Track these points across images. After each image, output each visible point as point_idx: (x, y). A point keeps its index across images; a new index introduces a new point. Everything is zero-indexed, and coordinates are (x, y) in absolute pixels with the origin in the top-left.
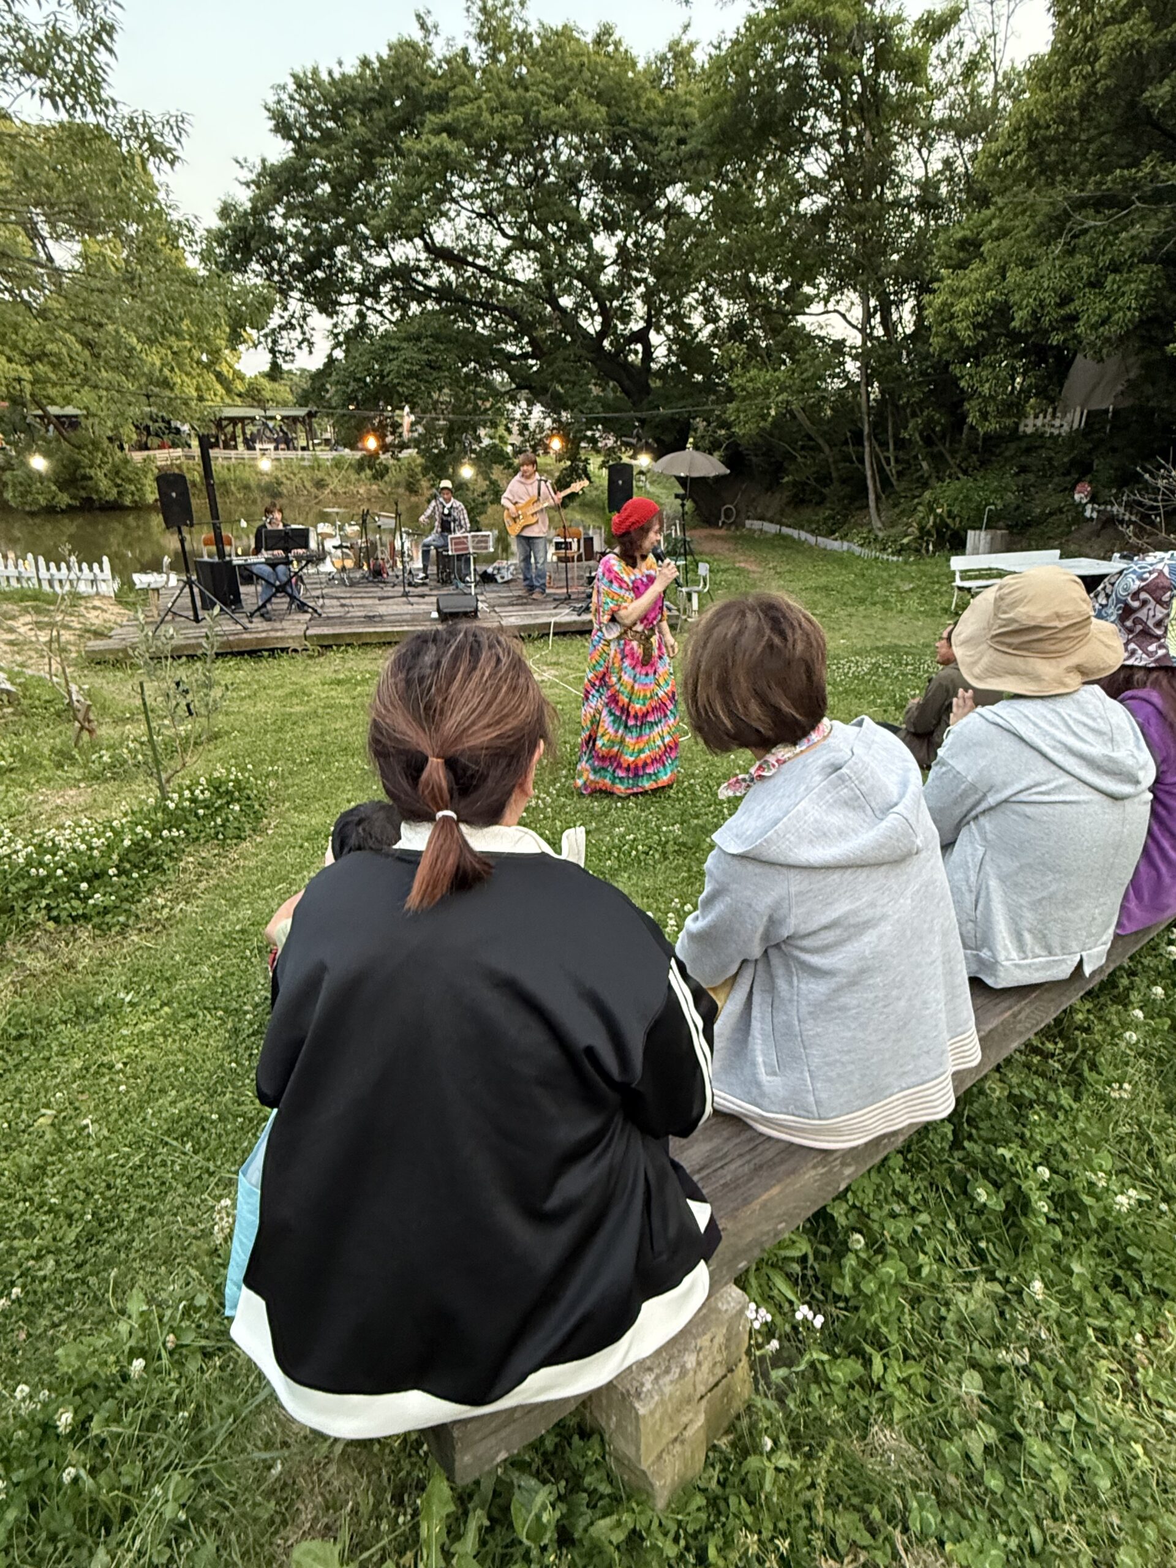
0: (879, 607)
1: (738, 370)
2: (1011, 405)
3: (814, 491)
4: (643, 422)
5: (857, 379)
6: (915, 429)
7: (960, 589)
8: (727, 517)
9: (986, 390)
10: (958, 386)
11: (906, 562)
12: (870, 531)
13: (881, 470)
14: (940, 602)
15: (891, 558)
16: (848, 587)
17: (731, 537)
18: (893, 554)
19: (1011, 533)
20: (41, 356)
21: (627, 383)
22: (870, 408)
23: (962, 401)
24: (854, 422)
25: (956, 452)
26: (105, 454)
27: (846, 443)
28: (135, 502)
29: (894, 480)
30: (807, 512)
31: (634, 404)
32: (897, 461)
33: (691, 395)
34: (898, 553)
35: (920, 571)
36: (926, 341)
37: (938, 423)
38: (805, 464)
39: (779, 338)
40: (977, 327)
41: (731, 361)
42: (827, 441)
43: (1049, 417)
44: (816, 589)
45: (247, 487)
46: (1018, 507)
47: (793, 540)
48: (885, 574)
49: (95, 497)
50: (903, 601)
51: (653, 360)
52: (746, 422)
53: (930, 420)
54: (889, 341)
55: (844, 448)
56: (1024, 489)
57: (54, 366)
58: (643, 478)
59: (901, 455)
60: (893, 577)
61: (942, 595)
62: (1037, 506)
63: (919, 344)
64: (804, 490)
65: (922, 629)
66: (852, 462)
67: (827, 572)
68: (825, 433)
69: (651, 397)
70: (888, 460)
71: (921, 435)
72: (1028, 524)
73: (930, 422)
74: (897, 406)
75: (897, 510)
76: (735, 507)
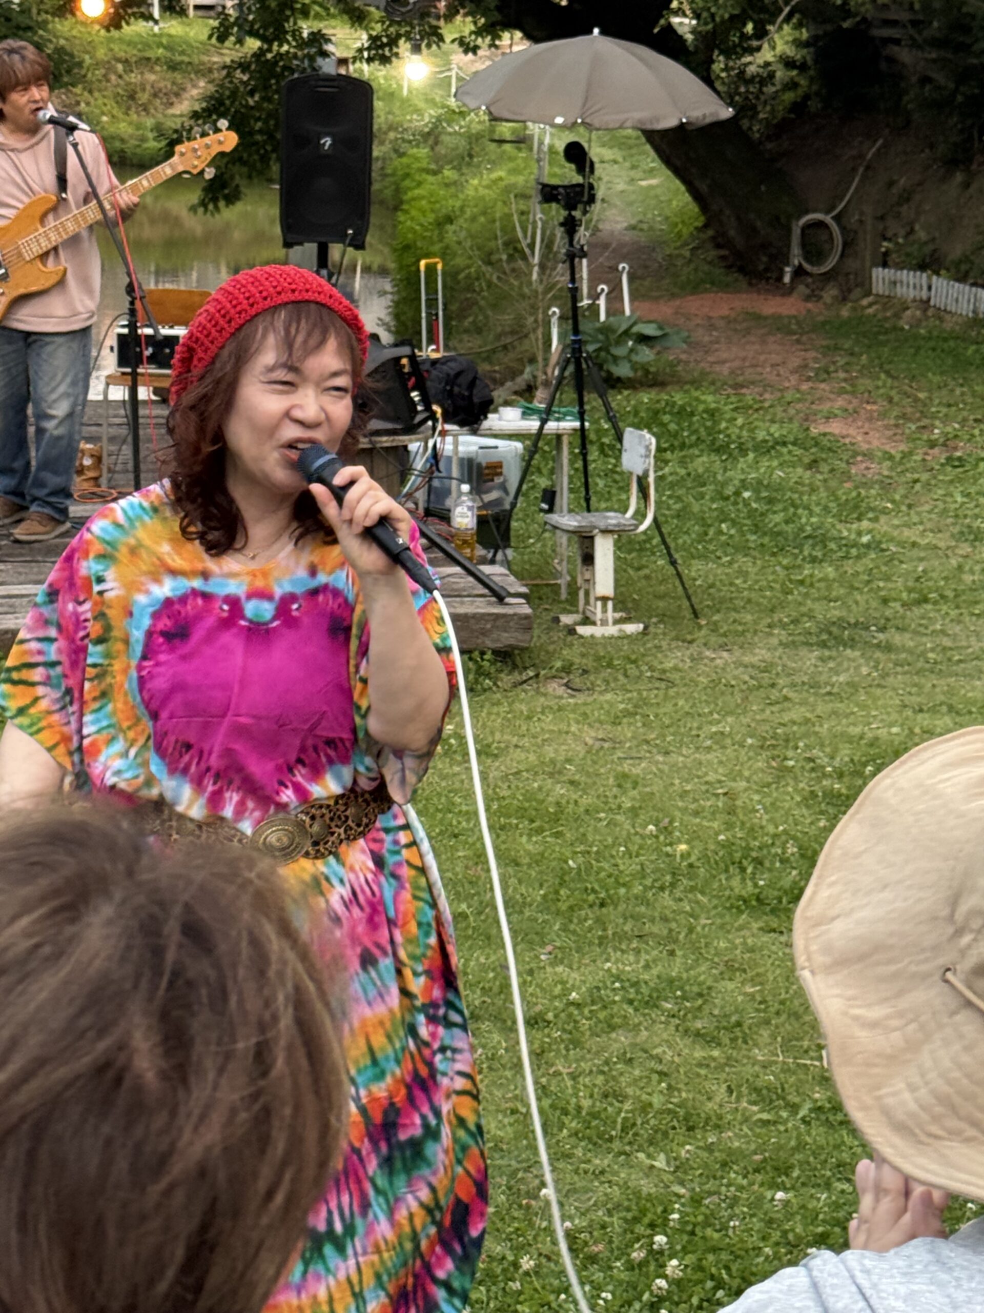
8: (813, 253)
17: (822, 327)
76: (837, 218)
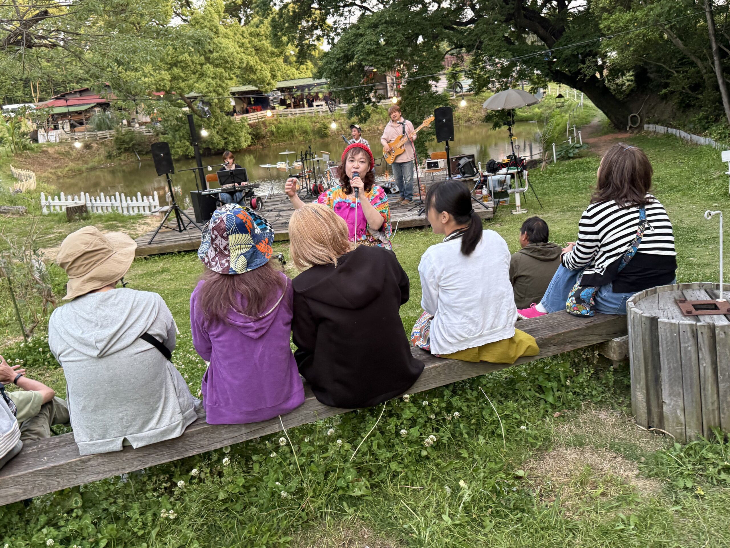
1: (605, 15)
8: (634, 121)
20: (175, 64)
26: (217, 119)
28: (235, 148)
45: (305, 132)
47: (675, 139)
49: (211, 147)
57: (183, 69)
76: (639, 114)
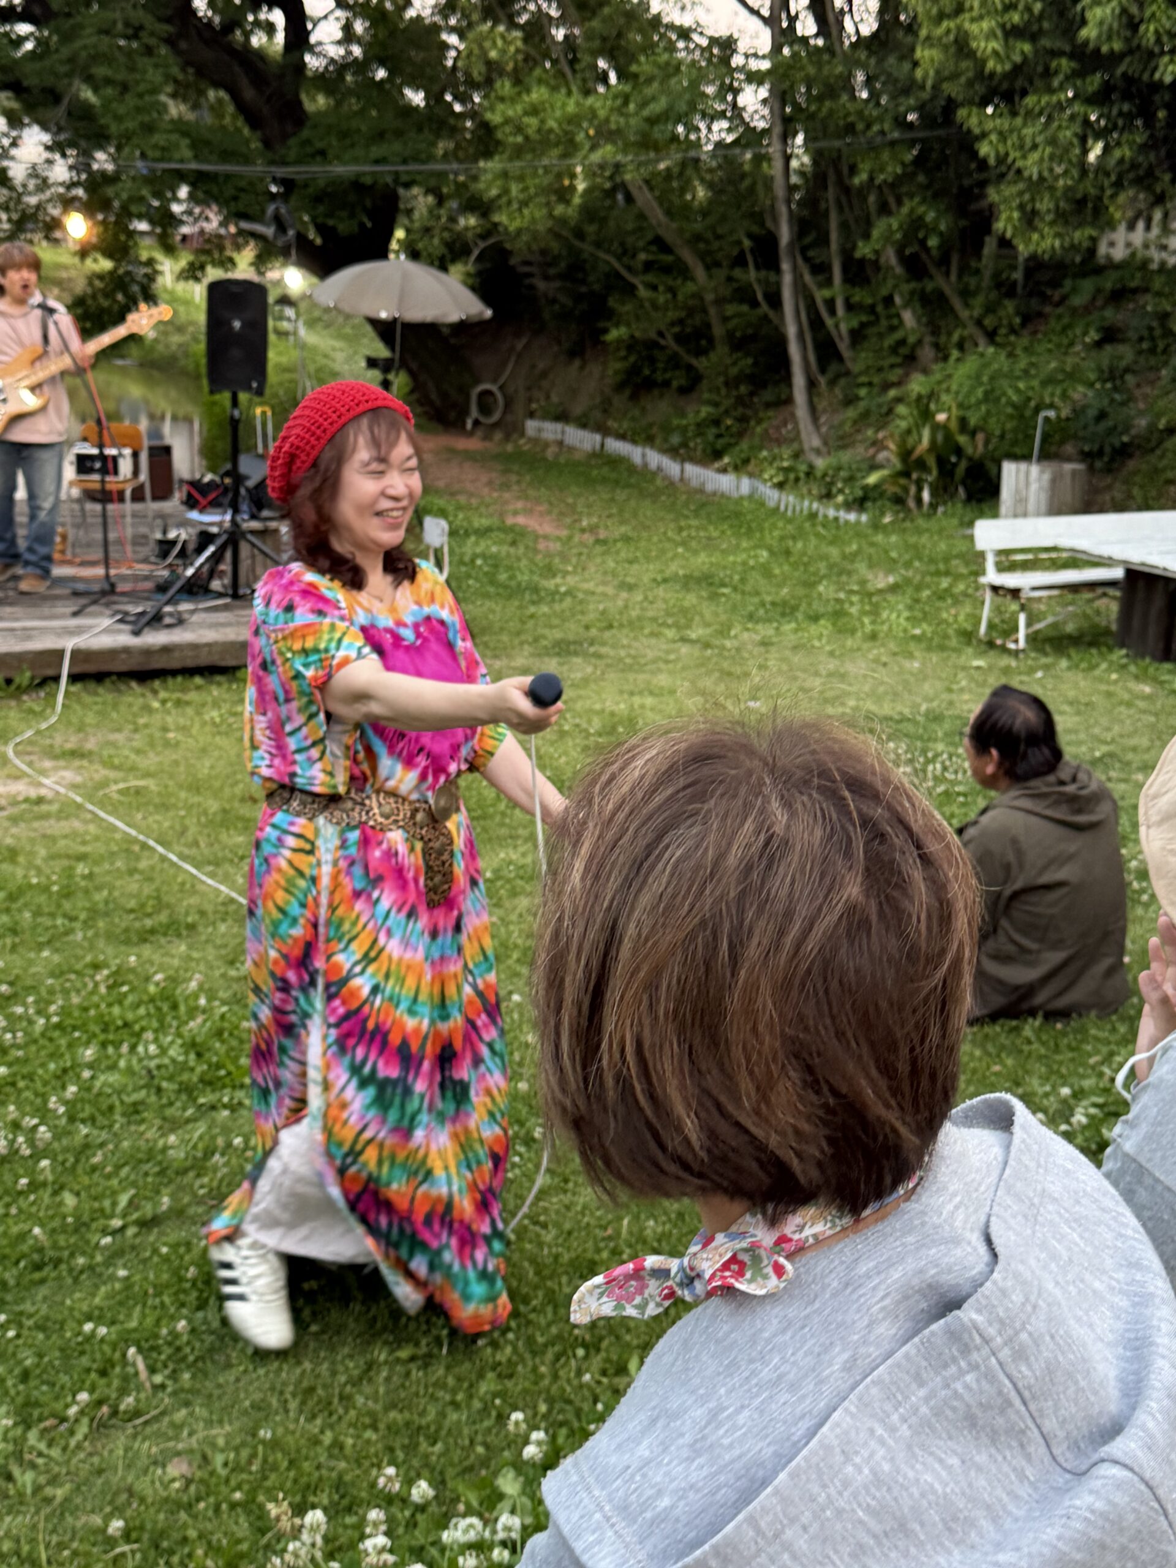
0: (824, 627)
1: (505, 86)
2: (1080, 203)
3: (674, 362)
4: (288, 185)
5: (761, 125)
6: (887, 238)
7: (995, 589)
8: (485, 409)
9: (1031, 165)
10: (974, 154)
11: (876, 526)
12: (796, 456)
13: (816, 323)
14: (956, 615)
15: (842, 514)
16: (756, 579)
17: (497, 457)
18: (848, 506)
19: (1091, 469)
21: (249, 93)
22: (792, 189)
23: (983, 184)
24: (757, 217)
25: (973, 294)
27: (740, 261)
29: (843, 347)
30: (660, 408)
31: (267, 144)
32: (850, 307)
33: (399, 134)
34: (860, 503)
35: (908, 547)
36: (907, 55)
37: (933, 230)
38: (655, 306)
39: (595, 23)
40: (1011, 33)
41: (489, 63)
42: (702, 256)
43: (1155, 231)
44: (688, 582)
46: (1102, 416)
47: (632, 469)
48: (834, 552)
50: (875, 612)
51: (311, 49)
52: (524, 204)
53: (916, 224)
54: (829, 49)
55: (737, 273)
56: (1113, 375)
58: (290, 312)
59: (860, 296)
60: (853, 557)
61: (956, 602)
62: (1141, 413)
63: (892, 60)
64: (652, 360)
65: (922, 676)
66: (754, 304)
67: (709, 545)
68: (697, 238)
69: (305, 133)
70: (831, 304)
71: (900, 253)
72: (1123, 452)
73: (915, 226)
74: (846, 190)
75: (851, 413)
76: (501, 388)
